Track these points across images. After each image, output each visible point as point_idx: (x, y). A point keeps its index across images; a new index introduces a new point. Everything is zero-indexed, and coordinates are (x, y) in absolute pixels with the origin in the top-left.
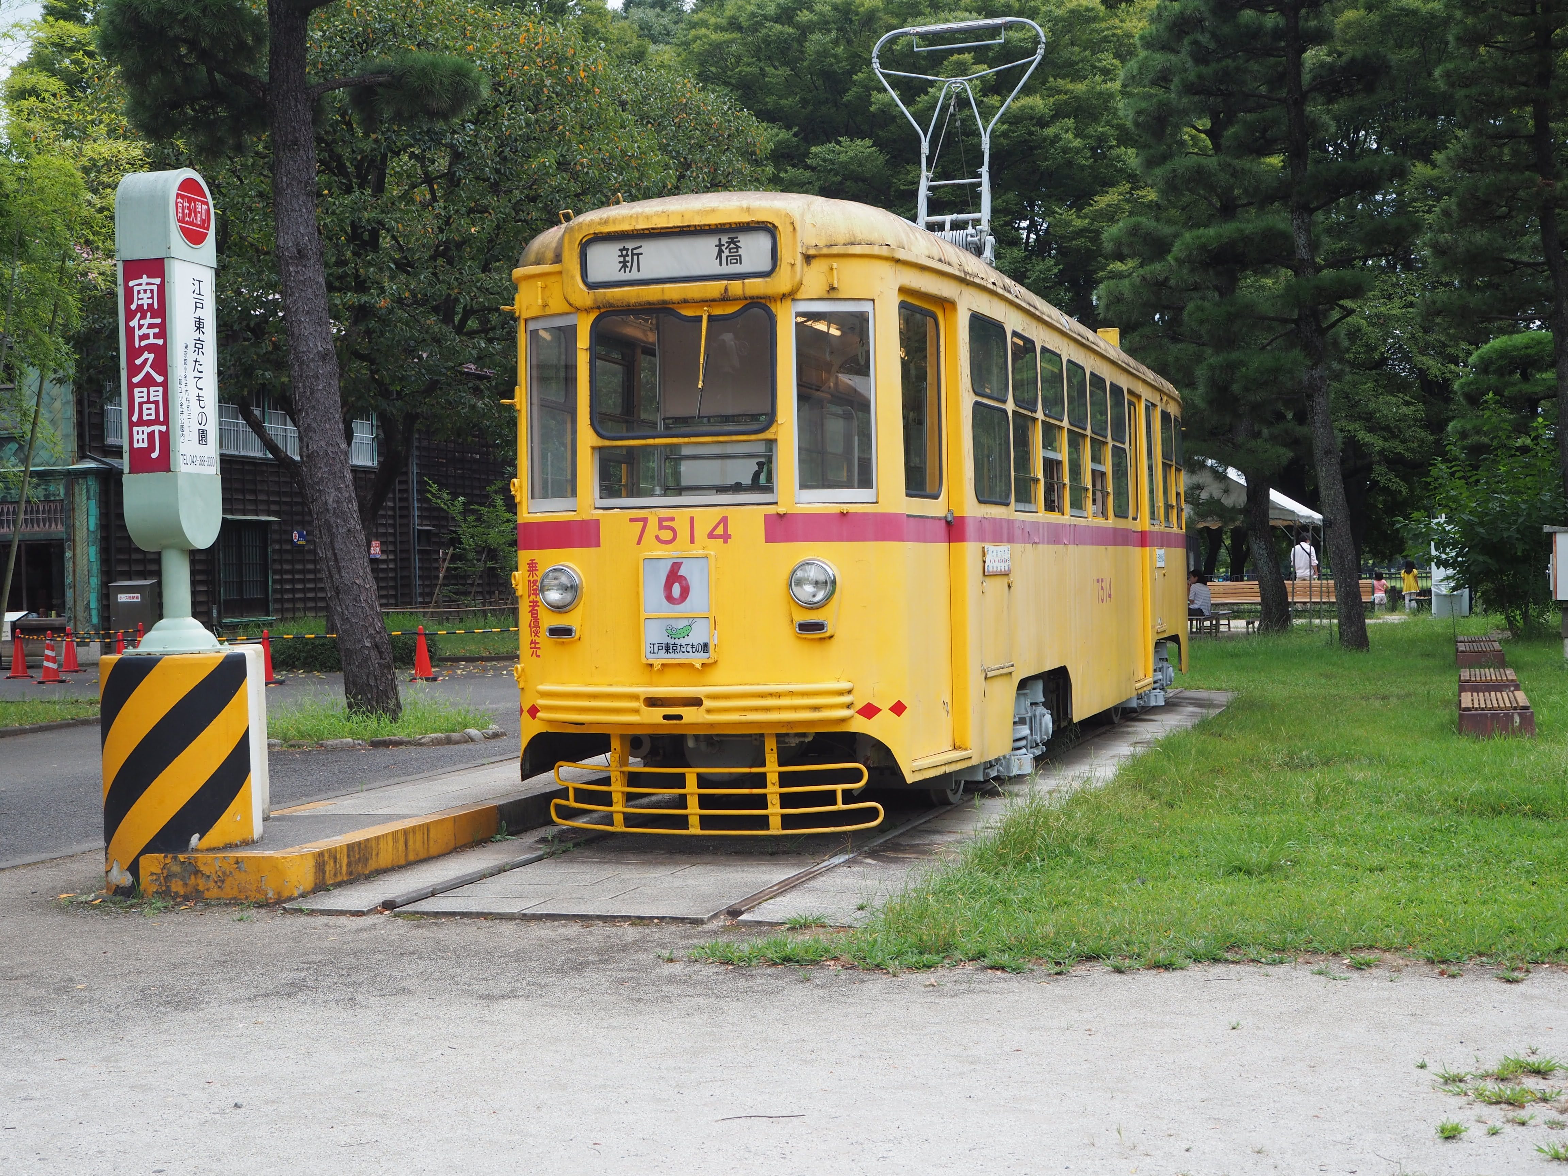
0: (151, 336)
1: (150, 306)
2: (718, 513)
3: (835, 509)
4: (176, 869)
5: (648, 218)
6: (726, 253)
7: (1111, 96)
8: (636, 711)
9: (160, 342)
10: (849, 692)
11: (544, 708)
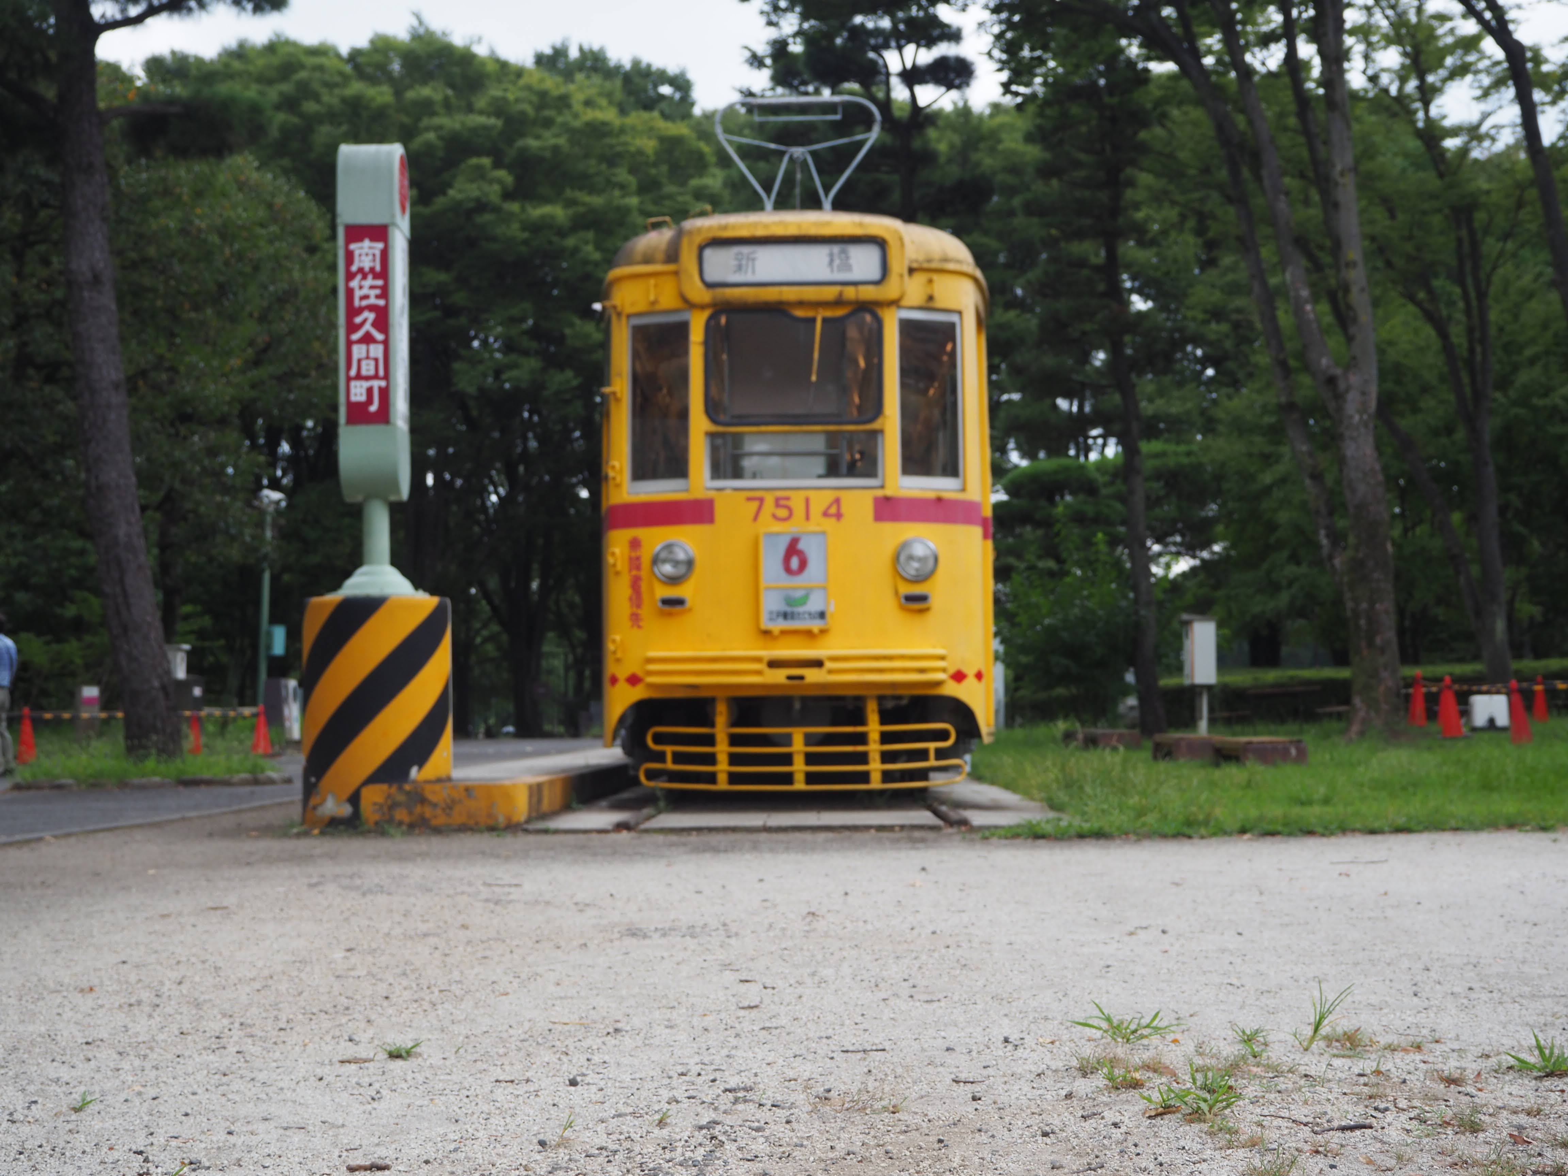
0: (373, 297)
1: (372, 270)
2: (831, 495)
3: (932, 495)
4: (401, 798)
5: (766, 226)
6: (837, 261)
8: (759, 673)
9: (381, 302)
10: (945, 658)
11: (650, 673)
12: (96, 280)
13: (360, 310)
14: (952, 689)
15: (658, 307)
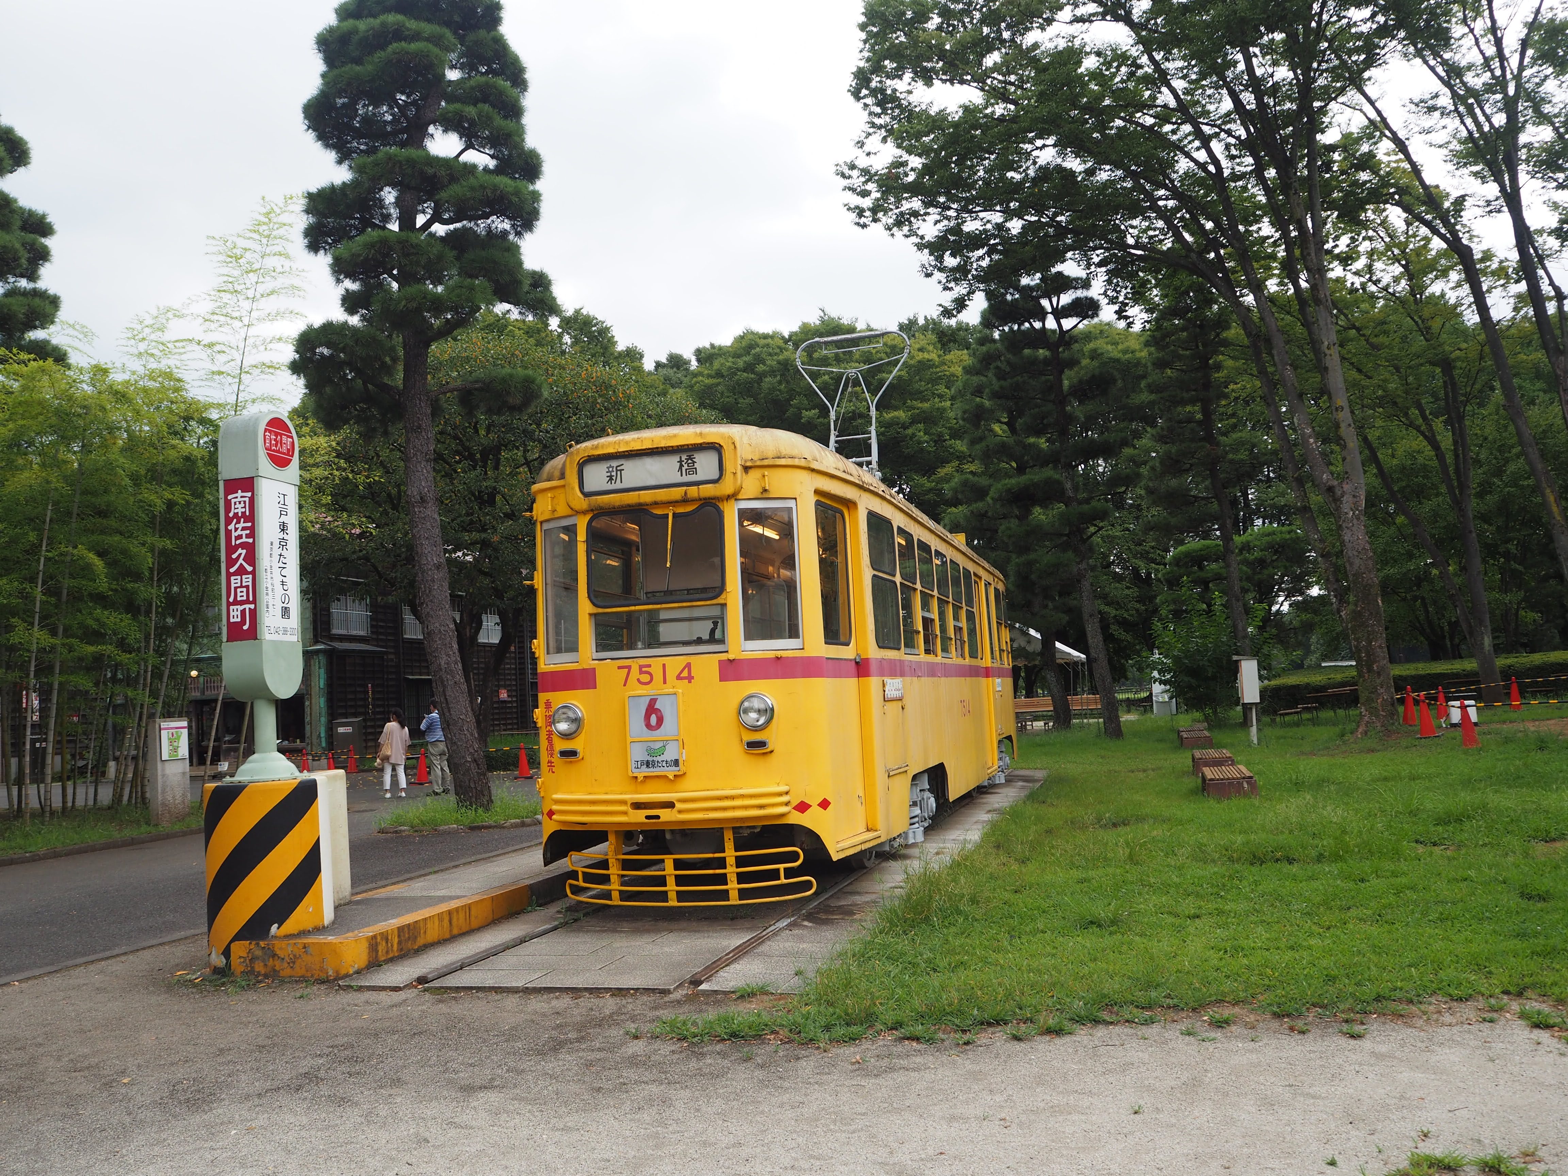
0: (244, 536)
1: (244, 513)
2: (683, 660)
3: (771, 655)
4: (258, 953)
5: (627, 443)
6: (686, 466)
7: (944, 409)
8: (625, 813)
9: (251, 540)
10: (787, 793)
11: (558, 811)
13: (237, 547)
14: (796, 818)
15: (556, 515)
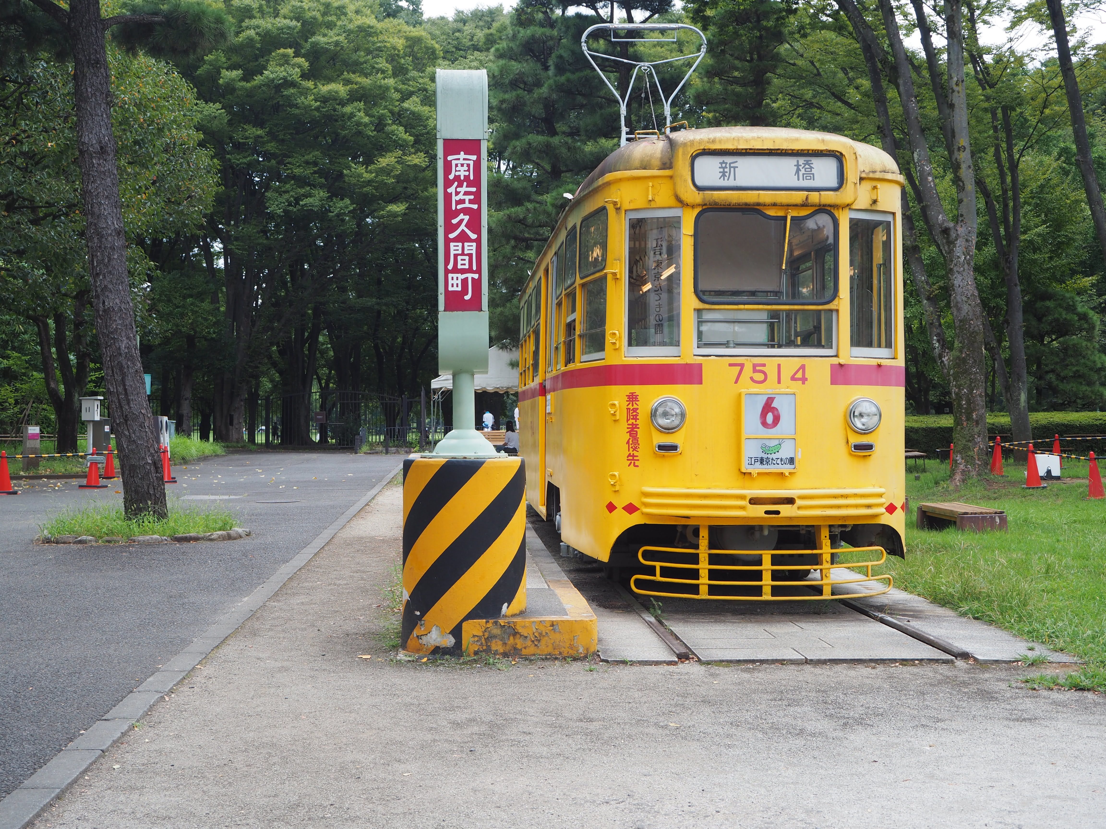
0: (467, 201)
1: (467, 177)
2: (797, 362)
3: (874, 362)
5: (747, 141)
6: (803, 171)
8: (742, 508)
9: (475, 207)
10: (882, 495)
11: (646, 505)
12: (103, 150)
13: (457, 212)
14: (887, 519)
15: (653, 205)
